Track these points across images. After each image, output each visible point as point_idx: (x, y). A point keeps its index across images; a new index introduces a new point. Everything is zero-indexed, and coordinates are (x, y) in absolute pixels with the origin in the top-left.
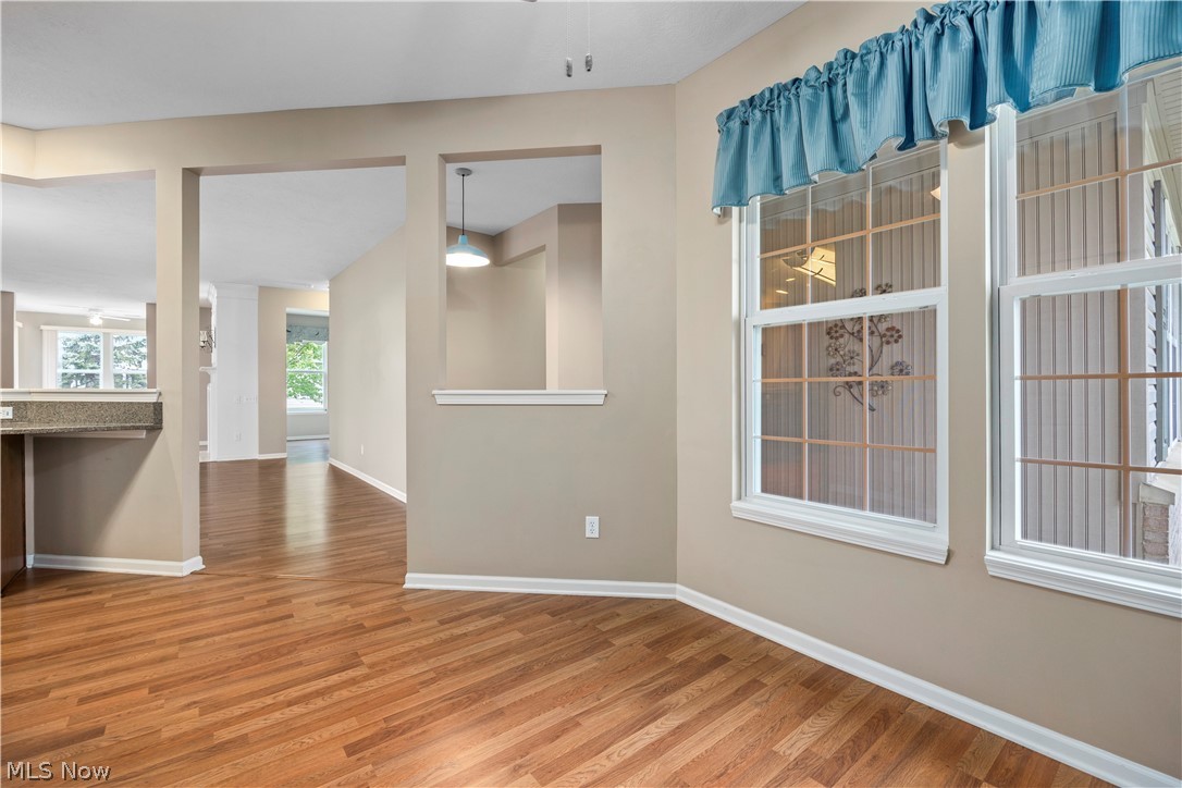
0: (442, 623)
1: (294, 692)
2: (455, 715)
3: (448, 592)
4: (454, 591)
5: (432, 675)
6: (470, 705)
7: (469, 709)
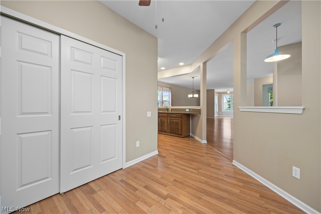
0: (225, 175)
1: (184, 167)
2: (194, 191)
3: (241, 170)
4: (243, 171)
5: (204, 181)
6: (199, 192)
7: (197, 192)
